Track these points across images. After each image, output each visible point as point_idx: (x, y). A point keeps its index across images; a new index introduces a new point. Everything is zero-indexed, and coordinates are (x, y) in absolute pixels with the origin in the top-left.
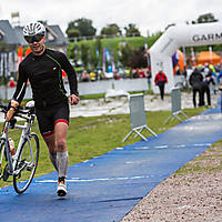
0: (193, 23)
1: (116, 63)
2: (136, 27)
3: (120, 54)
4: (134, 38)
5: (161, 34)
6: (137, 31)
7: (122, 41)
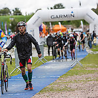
0: (51, 8)
1: (8, 30)
2: (19, 10)
3: (10, 25)
4: (18, 16)
5: (33, 14)
6: (20, 12)
7: (11, 17)
